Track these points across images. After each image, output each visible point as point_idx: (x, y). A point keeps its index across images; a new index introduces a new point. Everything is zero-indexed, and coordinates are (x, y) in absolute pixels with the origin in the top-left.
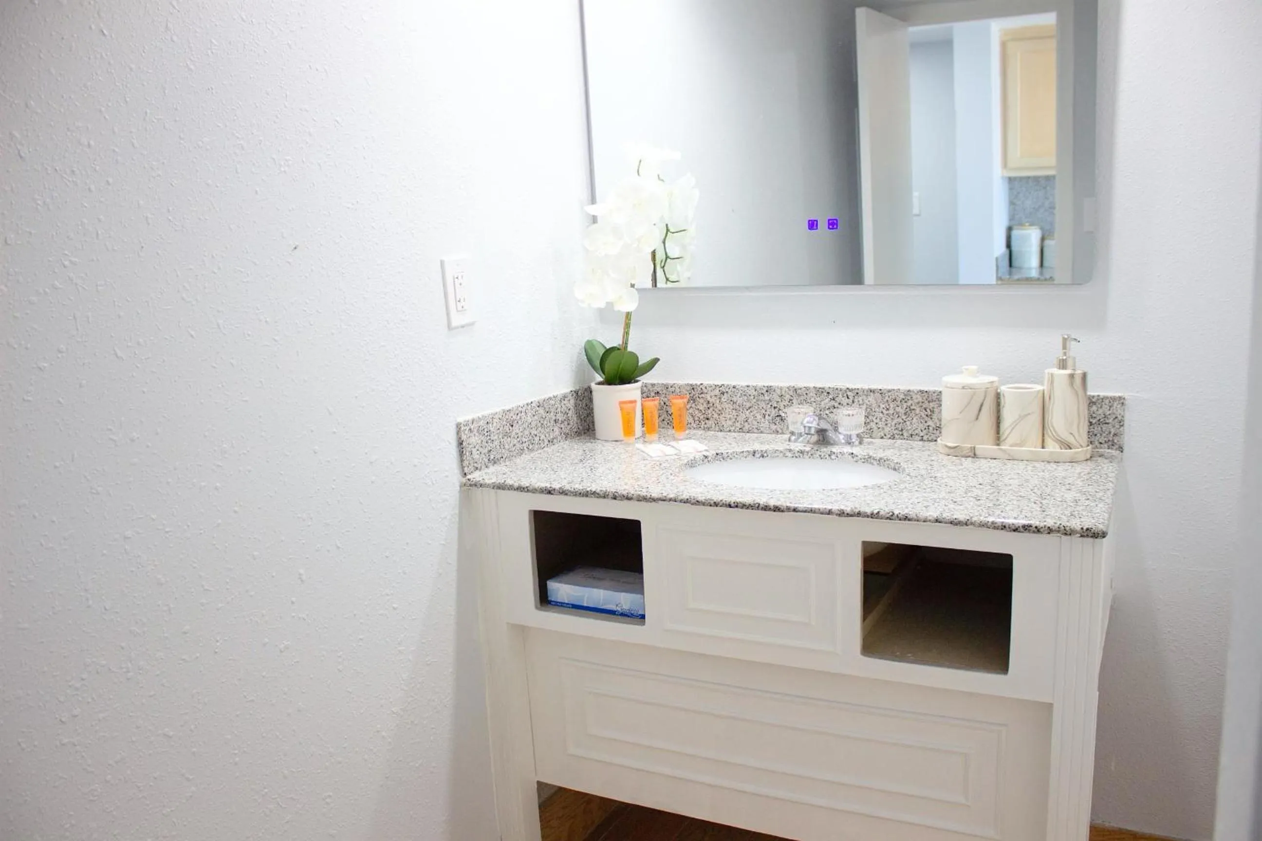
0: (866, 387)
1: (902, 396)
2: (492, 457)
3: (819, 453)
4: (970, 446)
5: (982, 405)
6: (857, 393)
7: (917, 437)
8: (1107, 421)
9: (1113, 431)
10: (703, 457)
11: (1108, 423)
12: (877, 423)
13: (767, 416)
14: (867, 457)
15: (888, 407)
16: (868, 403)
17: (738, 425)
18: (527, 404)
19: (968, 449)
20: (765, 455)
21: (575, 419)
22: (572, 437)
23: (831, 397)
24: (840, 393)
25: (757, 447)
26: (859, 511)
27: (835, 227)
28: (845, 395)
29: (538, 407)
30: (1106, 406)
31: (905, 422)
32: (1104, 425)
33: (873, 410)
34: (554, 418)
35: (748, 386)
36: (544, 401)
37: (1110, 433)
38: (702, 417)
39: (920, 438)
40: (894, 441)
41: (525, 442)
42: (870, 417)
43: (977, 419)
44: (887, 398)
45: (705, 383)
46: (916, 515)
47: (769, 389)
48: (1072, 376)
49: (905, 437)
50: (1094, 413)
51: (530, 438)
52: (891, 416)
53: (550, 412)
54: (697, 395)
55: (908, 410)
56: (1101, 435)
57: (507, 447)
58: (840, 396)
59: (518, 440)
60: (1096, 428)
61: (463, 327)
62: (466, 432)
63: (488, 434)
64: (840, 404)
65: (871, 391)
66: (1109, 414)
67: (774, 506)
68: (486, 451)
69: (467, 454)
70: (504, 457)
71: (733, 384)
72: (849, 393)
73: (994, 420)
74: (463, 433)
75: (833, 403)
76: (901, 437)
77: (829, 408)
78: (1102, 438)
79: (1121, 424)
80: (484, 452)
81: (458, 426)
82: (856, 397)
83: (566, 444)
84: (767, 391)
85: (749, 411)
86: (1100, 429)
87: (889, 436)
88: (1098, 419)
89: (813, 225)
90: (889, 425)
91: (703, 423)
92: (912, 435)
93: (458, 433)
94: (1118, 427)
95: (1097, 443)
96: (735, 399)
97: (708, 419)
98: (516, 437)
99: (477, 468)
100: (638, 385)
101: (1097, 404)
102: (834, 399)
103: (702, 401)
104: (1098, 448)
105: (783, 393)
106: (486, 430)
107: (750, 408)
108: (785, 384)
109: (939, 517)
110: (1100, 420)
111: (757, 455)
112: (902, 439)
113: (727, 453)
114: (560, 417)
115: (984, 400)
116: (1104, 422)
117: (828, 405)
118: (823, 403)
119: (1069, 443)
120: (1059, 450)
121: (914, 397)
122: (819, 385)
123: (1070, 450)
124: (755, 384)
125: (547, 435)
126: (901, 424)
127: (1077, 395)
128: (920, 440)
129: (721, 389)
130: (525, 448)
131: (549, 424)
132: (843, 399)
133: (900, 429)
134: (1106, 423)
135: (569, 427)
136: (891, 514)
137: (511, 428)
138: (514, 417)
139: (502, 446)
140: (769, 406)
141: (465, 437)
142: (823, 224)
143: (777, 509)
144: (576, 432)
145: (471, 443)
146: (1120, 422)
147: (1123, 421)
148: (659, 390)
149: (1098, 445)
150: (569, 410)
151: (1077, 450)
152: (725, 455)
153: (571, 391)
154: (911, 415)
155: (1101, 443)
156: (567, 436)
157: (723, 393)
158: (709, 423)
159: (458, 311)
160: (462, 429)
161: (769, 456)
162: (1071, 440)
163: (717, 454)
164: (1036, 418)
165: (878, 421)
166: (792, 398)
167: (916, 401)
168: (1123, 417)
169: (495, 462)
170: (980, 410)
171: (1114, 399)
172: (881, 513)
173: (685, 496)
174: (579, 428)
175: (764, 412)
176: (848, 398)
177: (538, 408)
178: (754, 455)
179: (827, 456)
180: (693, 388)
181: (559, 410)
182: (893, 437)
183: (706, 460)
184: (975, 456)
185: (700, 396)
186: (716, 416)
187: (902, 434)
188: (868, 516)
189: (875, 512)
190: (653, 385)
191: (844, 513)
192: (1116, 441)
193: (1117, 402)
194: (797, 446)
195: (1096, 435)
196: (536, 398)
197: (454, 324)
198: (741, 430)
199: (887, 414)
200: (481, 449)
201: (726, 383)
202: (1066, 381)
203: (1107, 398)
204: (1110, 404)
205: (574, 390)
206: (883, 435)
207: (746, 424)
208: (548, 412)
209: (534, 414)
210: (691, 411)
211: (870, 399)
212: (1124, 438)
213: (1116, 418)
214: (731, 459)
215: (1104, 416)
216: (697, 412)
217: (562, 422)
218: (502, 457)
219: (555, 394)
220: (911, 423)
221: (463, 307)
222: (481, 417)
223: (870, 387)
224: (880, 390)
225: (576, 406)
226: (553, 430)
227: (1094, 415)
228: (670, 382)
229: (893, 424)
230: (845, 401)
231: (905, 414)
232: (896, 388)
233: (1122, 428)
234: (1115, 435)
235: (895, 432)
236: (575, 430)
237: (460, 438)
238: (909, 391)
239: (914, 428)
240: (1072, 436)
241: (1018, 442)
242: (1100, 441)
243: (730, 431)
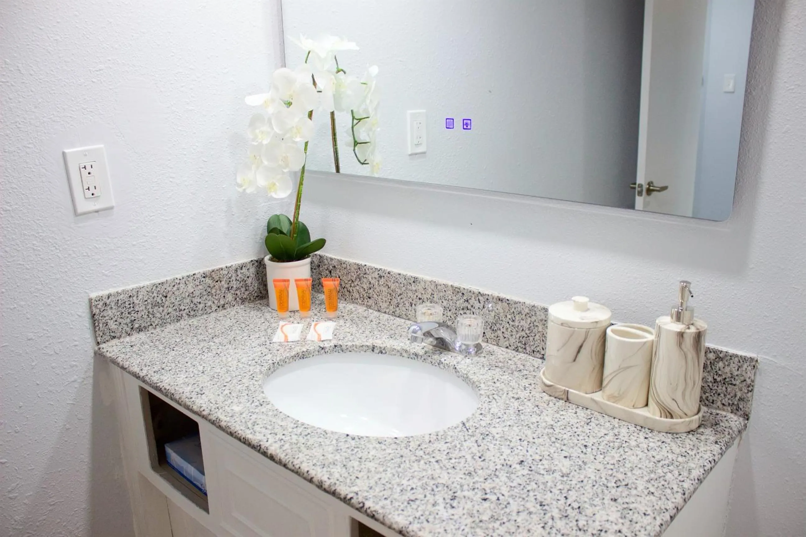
0: (496, 294)
1: (527, 311)
2: (137, 326)
3: (430, 359)
5: (581, 347)
6: (487, 299)
7: (538, 354)
8: (734, 382)
9: (739, 394)
10: (318, 348)
11: (735, 385)
12: (503, 333)
13: (413, 305)
14: (465, 376)
15: (514, 319)
16: (497, 311)
17: (391, 307)
18: (188, 276)
20: (384, 352)
21: (256, 285)
22: (250, 301)
23: (465, 298)
24: (473, 296)
25: (378, 343)
26: (335, 490)
27: (469, 127)
28: (477, 299)
29: (204, 277)
30: (734, 365)
31: (528, 336)
32: (730, 386)
33: (501, 319)
34: (226, 286)
35: (399, 274)
36: (213, 271)
37: (736, 396)
38: (365, 295)
39: (541, 356)
40: (517, 353)
41: (184, 309)
42: (498, 325)
43: (574, 360)
44: (513, 310)
45: (368, 264)
47: (416, 280)
48: (681, 335)
49: (528, 352)
50: (719, 370)
51: (192, 305)
52: (517, 329)
53: (221, 281)
54: (362, 275)
55: (532, 325)
56: (725, 395)
57: (158, 315)
58: (473, 298)
59: (174, 308)
60: (720, 387)
61: (97, 211)
62: (99, 306)
63: (131, 305)
64: (472, 306)
65: (499, 300)
66: (737, 375)
67: (271, 454)
68: (128, 320)
69: (101, 325)
70: (154, 325)
71: (389, 269)
72: (481, 298)
73: (596, 363)
74: (93, 307)
75: (466, 304)
76: (524, 351)
77: (463, 309)
78: (726, 399)
79: (750, 389)
80: (125, 322)
81: (90, 300)
82: (486, 303)
83: (240, 309)
84: (414, 282)
85: (400, 297)
86: (724, 388)
87: (513, 348)
88: (724, 377)
89: (450, 124)
90: (514, 336)
91: (366, 301)
92: (534, 351)
93: (91, 307)
94: (746, 391)
95: (719, 404)
96: (389, 284)
97: (370, 298)
98: (171, 306)
99: (114, 337)
100: (307, 261)
101: (725, 361)
102: (467, 301)
103: (365, 280)
104: (720, 409)
105: (426, 286)
106: (127, 303)
107: (401, 294)
108: (428, 278)
110: (725, 378)
111: (376, 351)
112: (524, 353)
113: (347, 346)
114: (235, 284)
115: (584, 341)
116: (730, 382)
117: (463, 305)
118: (458, 303)
119: (671, 410)
120: (656, 417)
121: (538, 313)
122: (456, 285)
123: (669, 420)
124: (405, 274)
125: (216, 302)
126: (524, 338)
127: (686, 358)
128: (541, 358)
129: (379, 272)
130: (184, 315)
131: (218, 292)
132: (476, 302)
133: (523, 343)
134: (731, 384)
135: (247, 293)
136: (361, 505)
137: (164, 299)
138: (169, 289)
139: (150, 316)
140: (415, 296)
141: (98, 311)
142: (458, 124)
143: (272, 458)
144: (257, 296)
145: (105, 315)
146: (749, 387)
147: (753, 386)
148: (335, 264)
149: (721, 406)
150: (248, 277)
151: (682, 420)
152: (344, 347)
153: (252, 261)
154: (534, 330)
155: (723, 404)
156: (243, 301)
157: (381, 277)
158: (371, 302)
159: (85, 198)
160: (93, 304)
161: (388, 353)
162: (673, 407)
163: (335, 346)
164: (639, 373)
165: (504, 330)
166: (433, 293)
167: (540, 318)
168: (753, 381)
169: (140, 330)
170: (579, 352)
171: (744, 359)
172: (353, 501)
174: (261, 293)
175: (411, 301)
176: (479, 302)
177: (203, 279)
178: (373, 351)
179: (437, 364)
180: (359, 267)
181: (234, 278)
182: (516, 349)
183: (323, 351)
185: (364, 276)
186: (375, 296)
187: (525, 349)
188: (341, 499)
189: (349, 497)
190: (332, 259)
191: (322, 486)
192: (741, 406)
193: (748, 363)
194: (417, 348)
195: (719, 394)
196: (200, 270)
197: (80, 210)
198: (394, 314)
199: (513, 326)
200: (121, 320)
201: (383, 268)
202: (673, 340)
203: (737, 356)
204: (740, 364)
205: (256, 259)
206: (508, 345)
207: (397, 309)
208: (217, 282)
209: (198, 284)
210: (358, 288)
211: (499, 308)
212: (752, 404)
213: (745, 380)
214: (350, 351)
215: (730, 376)
216: (362, 290)
217: (238, 289)
218: (151, 325)
219: (229, 265)
220: (534, 339)
221: (93, 194)
222: (120, 292)
223: (499, 295)
224: (508, 300)
225: (258, 273)
226: (224, 297)
227: (720, 373)
228: (344, 259)
229: (518, 336)
230: (477, 305)
231: (529, 329)
232: (522, 300)
233: (750, 394)
234: (741, 399)
235: (519, 345)
236: (256, 295)
237: (92, 312)
238: (534, 306)
239: (536, 345)
240: (674, 402)
241: (616, 394)
242: (723, 402)
243: (385, 312)
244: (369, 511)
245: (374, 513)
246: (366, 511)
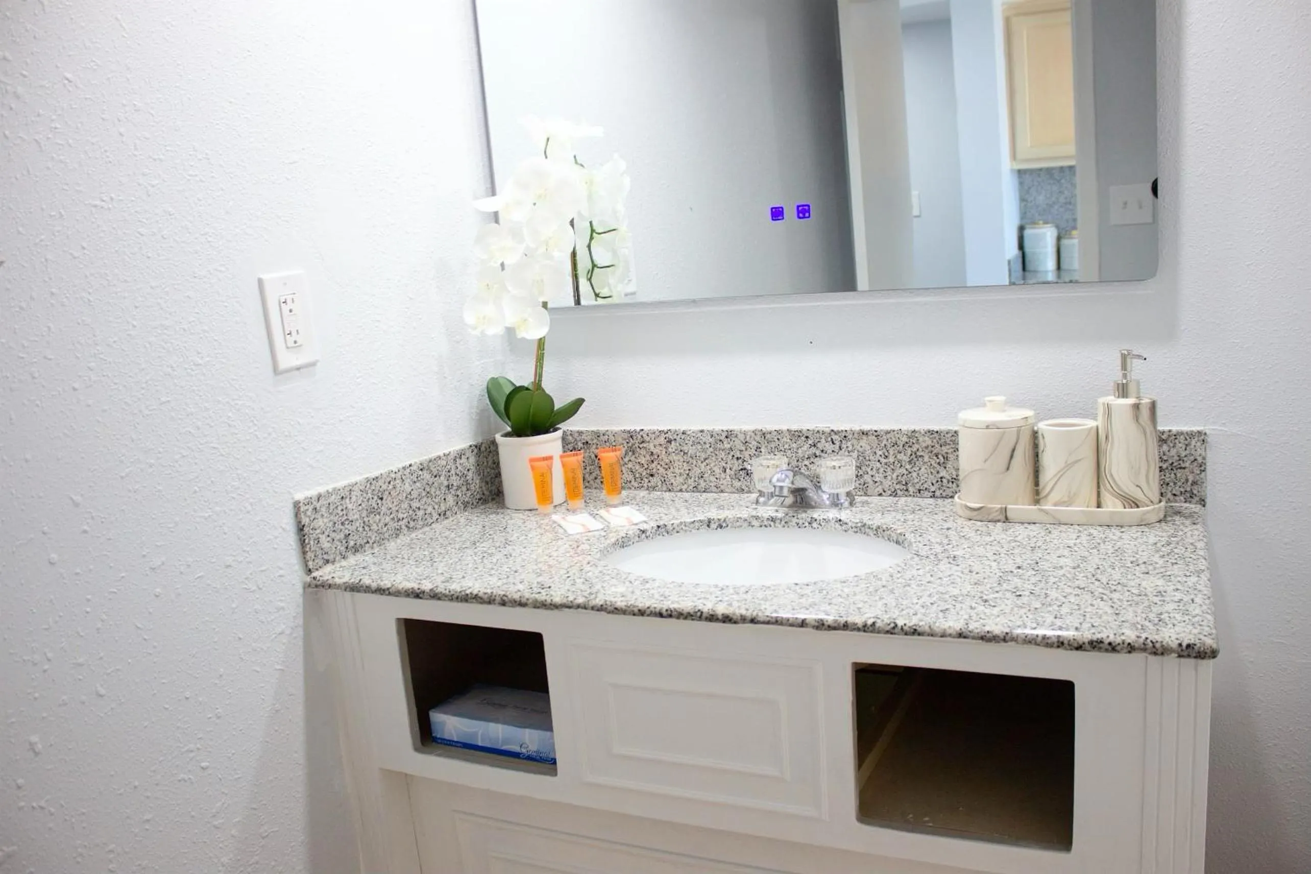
0: (857, 428)
1: (905, 439)
2: (352, 543)
3: (795, 520)
4: (999, 506)
5: (1013, 450)
6: (845, 437)
7: (926, 493)
8: (1183, 465)
9: (1191, 478)
10: (638, 531)
11: (1184, 468)
12: (872, 476)
13: (728, 470)
14: (859, 525)
15: (886, 454)
16: (861, 450)
17: (690, 481)
18: (404, 468)
19: (997, 511)
20: (724, 525)
21: (478, 482)
22: (474, 506)
23: (810, 442)
24: (823, 437)
25: (714, 514)
26: (846, 622)
27: (807, 215)
28: (829, 439)
29: (421, 470)
30: (1180, 445)
31: (910, 473)
32: (1179, 470)
33: (867, 458)
34: (446, 483)
35: (702, 431)
36: (430, 461)
37: (1187, 480)
38: (644, 474)
39: (931, 494)
40: (897, 498)
41: (403, 519)
42: (863, 468)
43: (1008, 469)
44: (885, 442)
45: (646, 428)
46: (930, 627)
47: (729, 435)
48: (1136, 407)
49: (911, 493)
50: (1164, 455)
51: (411, 512)
52: (892, 466)
53: (440, 476)
54: (637, 445)
55: (914, 456)
56: (1175, 484)
57: (374, 527)
58: (823, 441)
59: (392, 516)
60: (1168, 475)
61: (298, 369)
62: (309, 513)
63: (344, 512)
64: (822, 451)
65: (863, 433)
66: (1186, 456)
67: (723, 615)
68: (342, 536)
69: (312, 542)
70: (371, 542)
71: (683, 429)
72: (835, 437)
73: (1030, 469)
74: (302, 514)
75: (813, 450)
76: (906, 493)
77: (809, 458)
78: (1177, 488)
79: (1202, 468)
80: (338, 537)
81: (296, 505)
82: (843, 442)
83: (462, 517)
84: (727, 437)
85: (705, 464)
86: (1173, 475)
87: (890, 492)
88: (1170, 462)
89: (777, 214)
90: (889, 478)
91: (646, 480)
92: (919, 491)
93: (297, 515)
94: (1198, 472)
95: (1169, 495)
96: (685, 448)
97: (652, 475)
98: (389, 512)
99: (328, 561)
100: (559, 434)
101: (1169, 442)
102: (815, 446)
103: (643, 452)
104: (1171, 502)
105: (748, 439)
106: (340, 508)
107: (705, 459)
108: (749, 427)
109: (963, 630)
110: (1173, 463)
111: (713, 526)
112: (906, 496)
113: (673, 524)
114: (455, 480)
115: (1016, 443)
116: (1179, 466)
117: (807, 453)
118: (800, 451)
119: (1136, 499)
120: (1121, 509)
121: (921, 439)
122: (794, 427)
123: (1136, 509)
124: (710, 428)
125: (436, 507)
126: (905, 476)
127: (1145, 433)
128: (931, 497)
129: (667, 435)
130: (403, 527)
131: (438, 493)
132: (827, 445)
133: (904, 483)
134: (1181, 468)
135: (469, 493)
136: (892, 625)
137: (379, 501)
138: (384, 487)
139: (367, 528)
140: (730, 457)
141: (307, 520)
142: (790, 213)
143: (727, 619)
144: (480, 499)
145: (316, 526)
146: (1201, 466)
147: (1205, 464)
148: (588, 439)
149: (1172, 498)
150: (468, 470)
151: (1148, 508)
152: (670, 527)
153: (471, 446)
154: (917, 463)
155: (1175, 495)
156: (466, 505)
157: (670, 442)
158: (654, 481)
159: (288, 348)
160: (302, 509)
161: (729, 526)
162: (1138, 495)
163: (659, 527)
164: (1088, 466)
165: (874, 473)
166: (760, 446)
167: (924, 445)
168: (1204, 458)
169: (356, 550)
170: (1012, 457)
171: (1191, 435)
172: (877, 625)
173: (599, 601)
174: (483, 494)
175: (724, 465)
176: (833, 443)
177: (420, 472)
178: (708, 526)
179: (807, 524)
180: (631, 435)
181: (453, 472)
182: (894, 494)
183: (644, 535)
184: (1006, 519)
185: (641, 446)
186: (662, 470)
187: (907, 490)
188: (859, 629)
189: (870, 622)
190: (580, 433)
191: (823, 624)
192: (1195, 492)
193: (1196, 439)
194: (766, 511)
195: (1168, 484)
196: (416, 460)
197: (283, 364)
198: (696, 489)
199: (886, 464)
200: (333, 535)
201: (673, 428)
202: (1129, 414)
203: (1182, 433)
204: (1186, 442)
205: (474, 443)
206: (881, 491)
207: (701, 481)
208: (436, 476)
209: (416, 479)
210: (630, 465)
211: (863, 445)
212: (1206, 487)
213: (1195, 460)
214: (678, 532)
215: (1178, 458)
216: (637, 467)
217: (459, 487)
218: (368, 542)
219: (447, 452)
220: (918, 474)
221: (295, 342)
222: (330, 490)
223: (862, 428)
224: (876, 431)
225: (478, 465)
226: (445, 499)
227: (1165, 458)
228: (602, 428)
229: (894, 476)
230: (829, 447)
231: (910, 462)
232: (896, 428)
233: (1203, 474)
234: (1194, 483)
235: (898, 487)
236: (478, 497)
237: (300, 522)
238: (914, 431)
239: (922, 482)
240: (1138, 488)
241: (1066, 499)
242: (1174, 492)
243: (681, 490)
244: (905, 628)
245: (914, 627)
246: (902, 629)
